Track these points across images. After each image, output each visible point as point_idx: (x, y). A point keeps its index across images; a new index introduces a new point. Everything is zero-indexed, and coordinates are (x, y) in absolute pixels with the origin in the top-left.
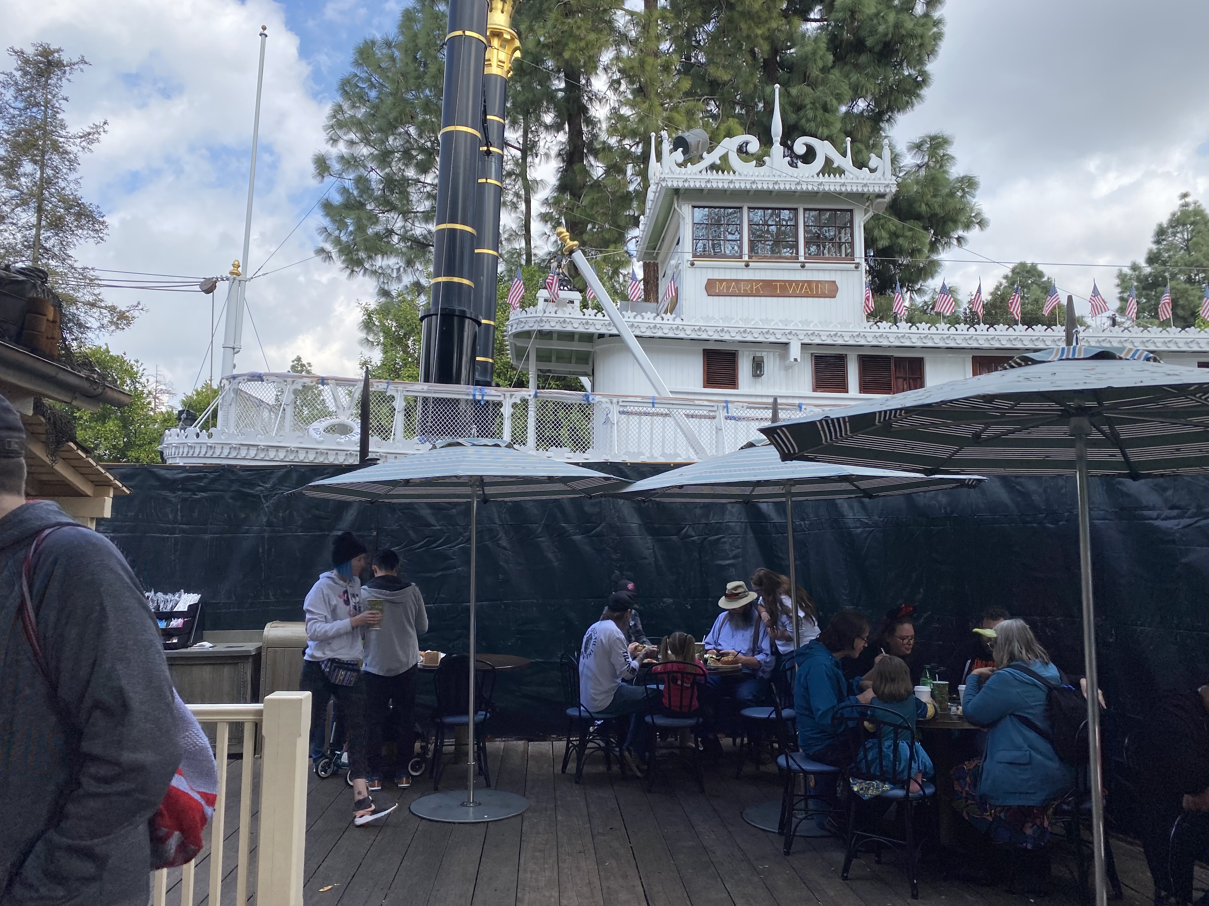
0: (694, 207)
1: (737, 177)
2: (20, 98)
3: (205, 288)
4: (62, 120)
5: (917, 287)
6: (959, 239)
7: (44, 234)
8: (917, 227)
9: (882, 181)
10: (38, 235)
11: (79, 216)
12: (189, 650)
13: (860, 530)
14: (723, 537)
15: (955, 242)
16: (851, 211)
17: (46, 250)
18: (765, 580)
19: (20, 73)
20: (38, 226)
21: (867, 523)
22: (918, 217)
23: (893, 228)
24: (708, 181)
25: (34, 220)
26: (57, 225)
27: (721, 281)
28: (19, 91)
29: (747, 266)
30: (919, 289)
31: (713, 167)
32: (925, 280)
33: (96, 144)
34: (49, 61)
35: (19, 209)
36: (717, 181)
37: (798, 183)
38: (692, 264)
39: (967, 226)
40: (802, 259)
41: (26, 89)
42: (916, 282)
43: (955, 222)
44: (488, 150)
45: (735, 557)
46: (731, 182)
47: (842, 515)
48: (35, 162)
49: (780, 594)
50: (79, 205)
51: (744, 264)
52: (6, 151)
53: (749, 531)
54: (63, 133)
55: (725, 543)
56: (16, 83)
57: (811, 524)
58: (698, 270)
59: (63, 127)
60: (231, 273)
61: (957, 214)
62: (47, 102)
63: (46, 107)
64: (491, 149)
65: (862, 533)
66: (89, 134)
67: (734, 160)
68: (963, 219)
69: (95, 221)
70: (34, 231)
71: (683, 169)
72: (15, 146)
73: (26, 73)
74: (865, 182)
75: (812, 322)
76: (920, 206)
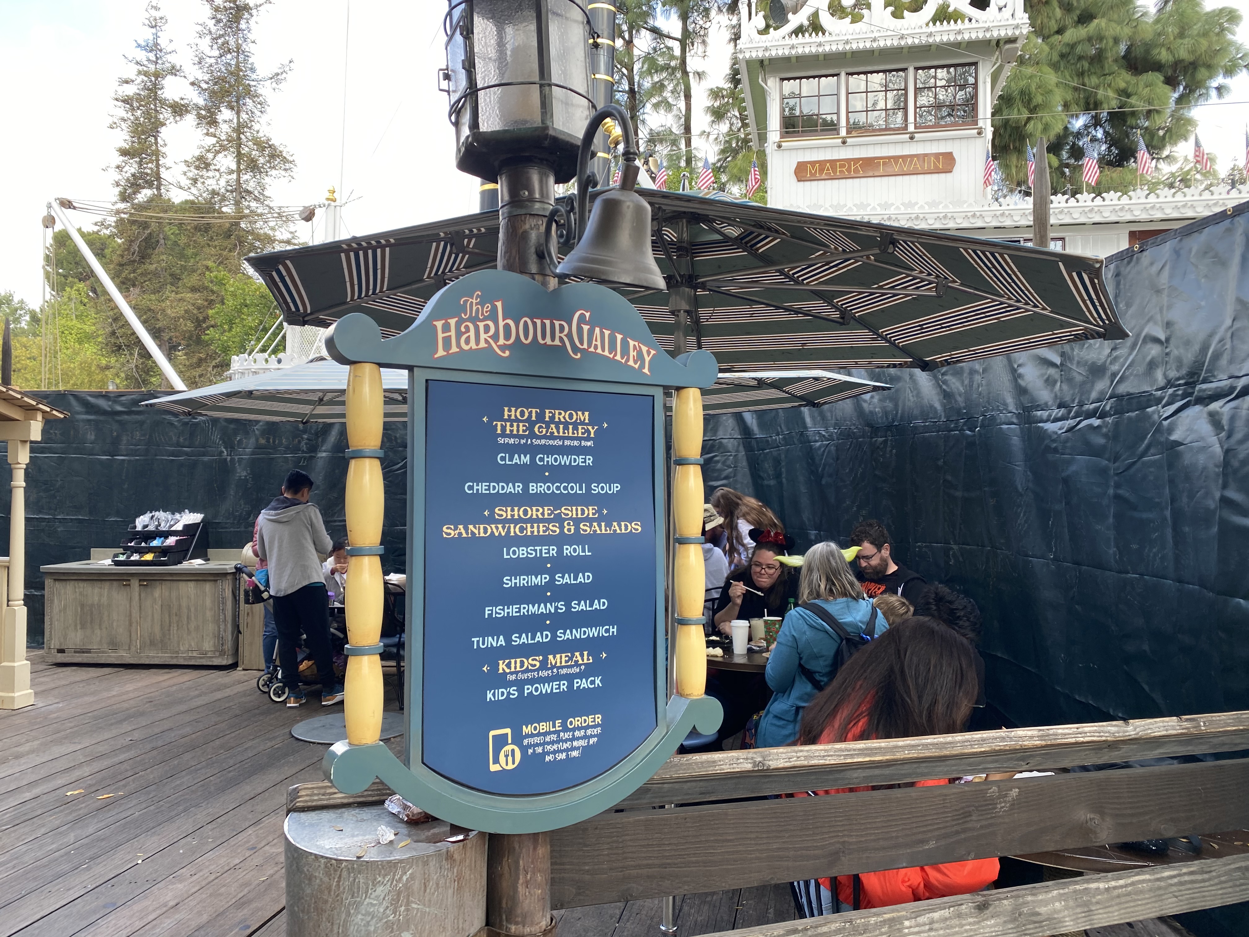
0: (783, 79)
1: (827, 37)
2: (215, 47)
3: (304, 216)
4: (252, 64)
5: (1166, 153)
6: (1220, 89)
7: (244, 177)
8: (1157, 78)
9: (1011, 22)
10: (239, 178)
11: (273, 156)
12: (179, 566)
13: (818, 444)
14: (715, 456)
15: (1213, 93)
16: (975, 64)
17: (249, 192)
18: (721, 500)
19: (214, 21)
20: (239, 171)
21: (824, 436)
22: (1157, 67)
23: (1123, 85)
24: (793, 47)
25: (234, 166)
26: (253, 166)
27: (813, 163)
28: (215, 39)
29: (844, 143)
30: (1167, 157)
31: (799, 31)
32: (1175, 144)
33: (284, 83)
34: (237, 6)
35: (220, 155)
36: (804, 45)
37: (902, 38)
38: (779, 146)
39: (1229, 72)
40: (911, 128)
41: (220, 36)
42: (1162, 147)
43: (1211, 68)
44: (595, 42)
45: (726, 478)
46: (820, 45)
47: (805, 427)
48: (232, 108)
49: (738, 518)
50: (270, 146)
51: (840, 140)
52: (205, 100)
53: (741, 448)
54: (254, 76)
55: (718, 462)
56: (210, 32)
57: (784, 438)
58: (786, 153)
59: (253, 70)
60: (328, 199)
61: (1211, 57)
62: (239, 47)
63: (238, 52)
64: (599, 41)
65: (820, 447)
66: (277, 74)
67: (825, 19)
68: (1225, 61)
69: (285, 160)
70: (234, 176)
71: (764, 37)
72: (213, 94)
73: (219, 21)
74: (986, 25)
75: (917, 203)
76: (1159, 53)
